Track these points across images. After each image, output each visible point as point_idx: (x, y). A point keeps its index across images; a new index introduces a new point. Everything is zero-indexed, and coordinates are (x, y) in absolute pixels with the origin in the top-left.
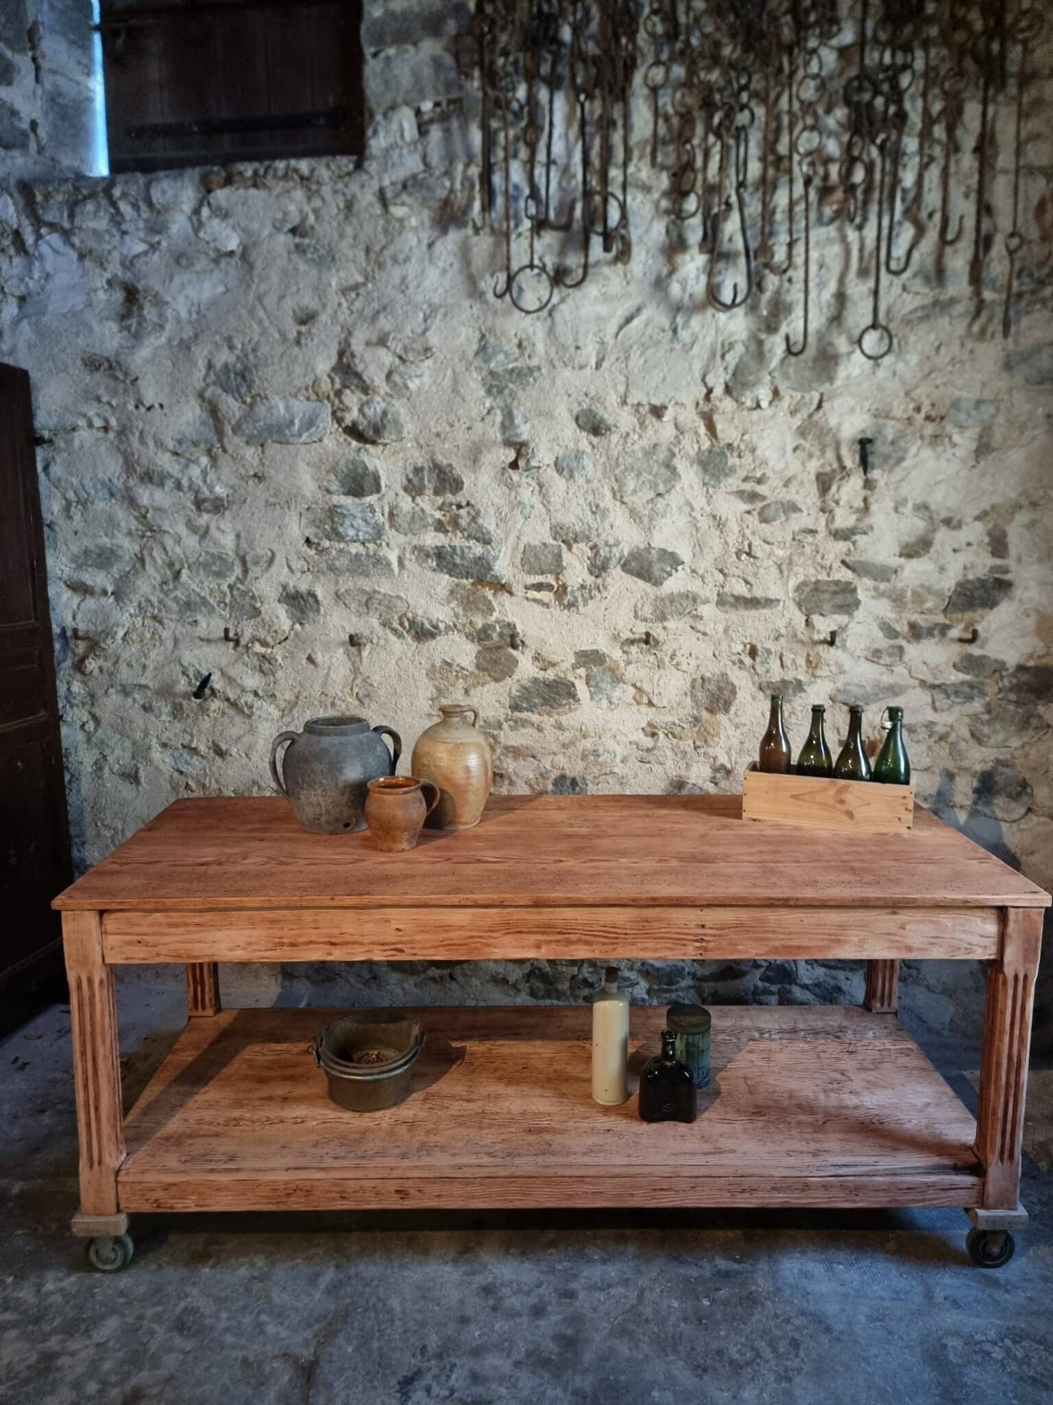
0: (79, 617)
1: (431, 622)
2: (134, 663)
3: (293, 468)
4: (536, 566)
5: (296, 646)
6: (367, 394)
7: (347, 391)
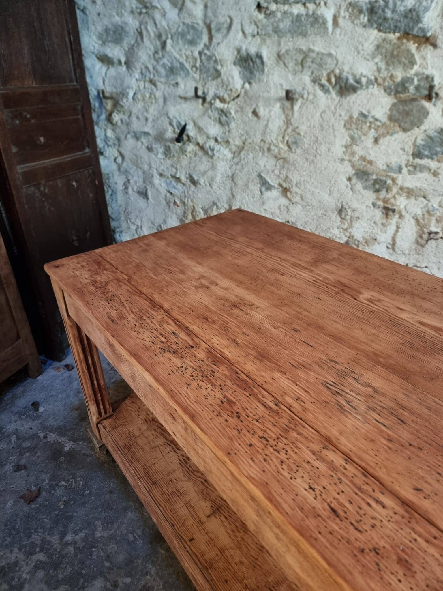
0: (106, 82)
2: (140, 116)
5: (245, 101)
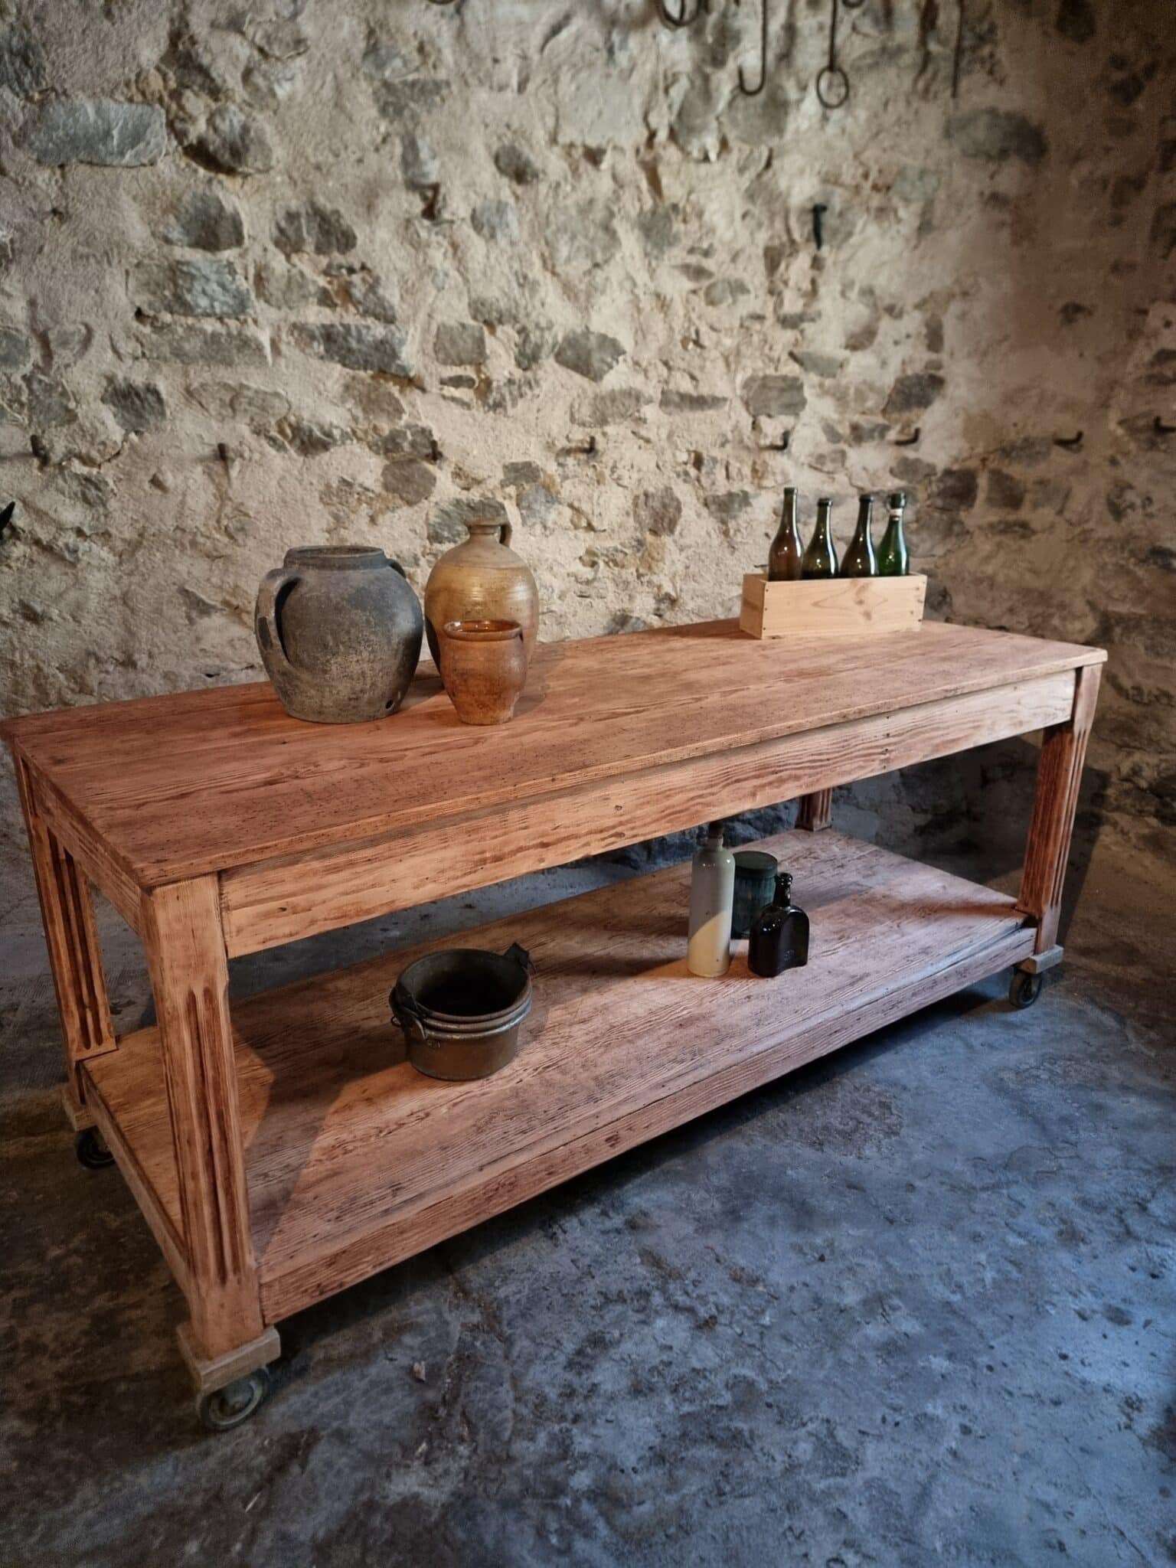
1: (321, 428)
3: (112, 203)
4: (453, 353)
5: (134, 464)
6: (216, 100)
7: (188, 93)
